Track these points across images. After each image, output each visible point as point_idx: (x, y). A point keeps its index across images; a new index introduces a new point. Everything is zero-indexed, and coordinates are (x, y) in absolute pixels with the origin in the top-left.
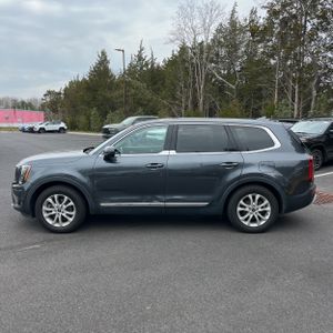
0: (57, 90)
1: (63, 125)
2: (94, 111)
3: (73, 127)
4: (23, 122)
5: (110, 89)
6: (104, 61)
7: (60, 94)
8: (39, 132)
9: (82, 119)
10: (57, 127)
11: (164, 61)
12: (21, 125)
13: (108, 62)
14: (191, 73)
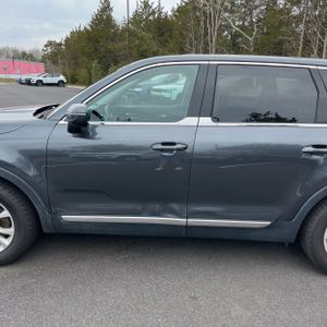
0: (58, 41)
1: (62, 78)
2: (95, 64)
3: (73, 80)
4: (21, 74)
5: (113, 40)
6: (106, 8)
7: (60, 44)
8: (36, 85)
9: (83, 72)
10: (55, 80)
11: (173, 10)
12: (18, 77)
13: (111, 10)
14: (202, 23)
